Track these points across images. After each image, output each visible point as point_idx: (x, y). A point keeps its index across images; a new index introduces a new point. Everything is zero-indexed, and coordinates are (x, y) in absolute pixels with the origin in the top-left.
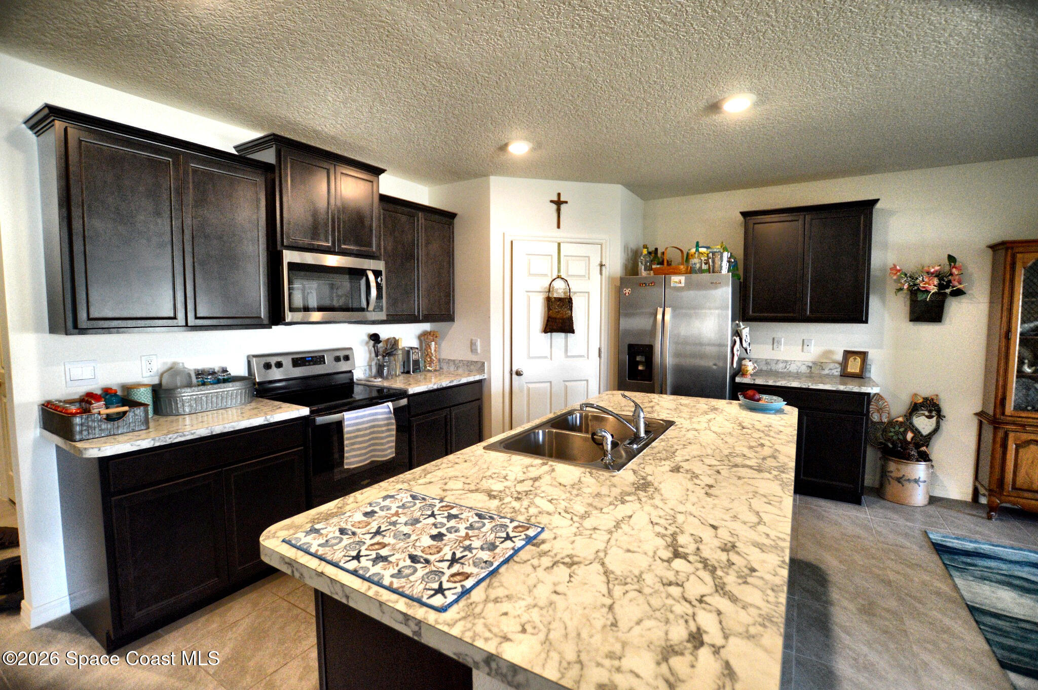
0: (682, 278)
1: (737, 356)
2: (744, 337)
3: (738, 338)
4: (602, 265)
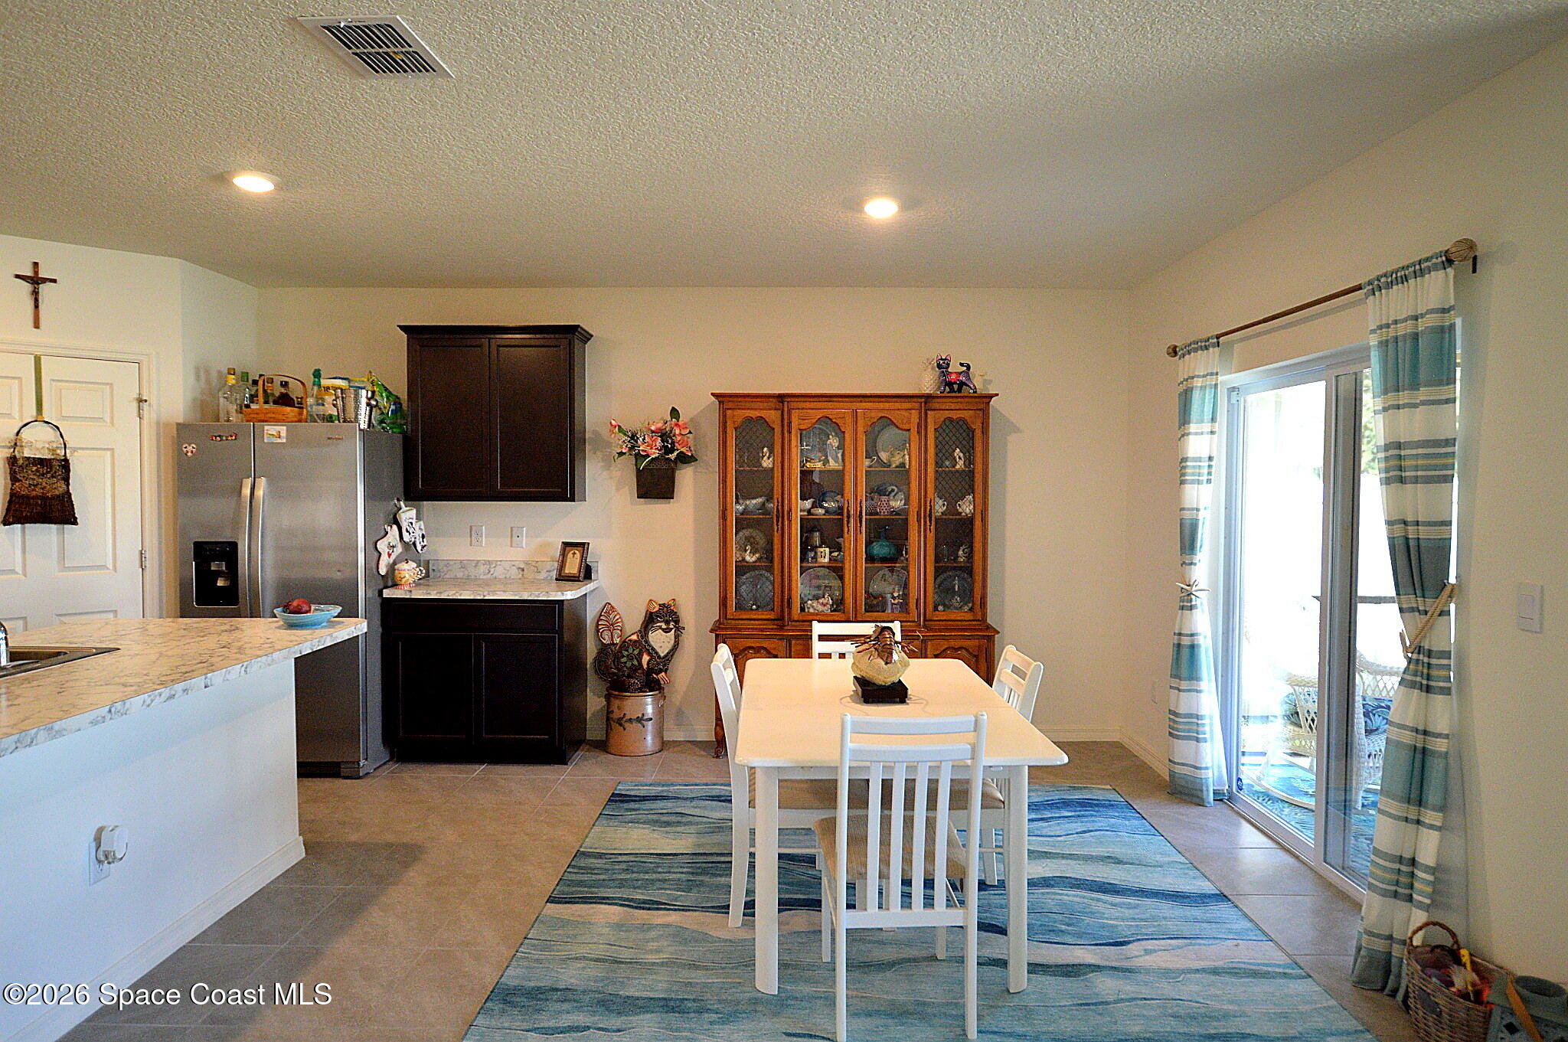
0: (283, 430)
1: (389, 555)
2: (404, 525)
3: (395, 527)
4: (141, 401)
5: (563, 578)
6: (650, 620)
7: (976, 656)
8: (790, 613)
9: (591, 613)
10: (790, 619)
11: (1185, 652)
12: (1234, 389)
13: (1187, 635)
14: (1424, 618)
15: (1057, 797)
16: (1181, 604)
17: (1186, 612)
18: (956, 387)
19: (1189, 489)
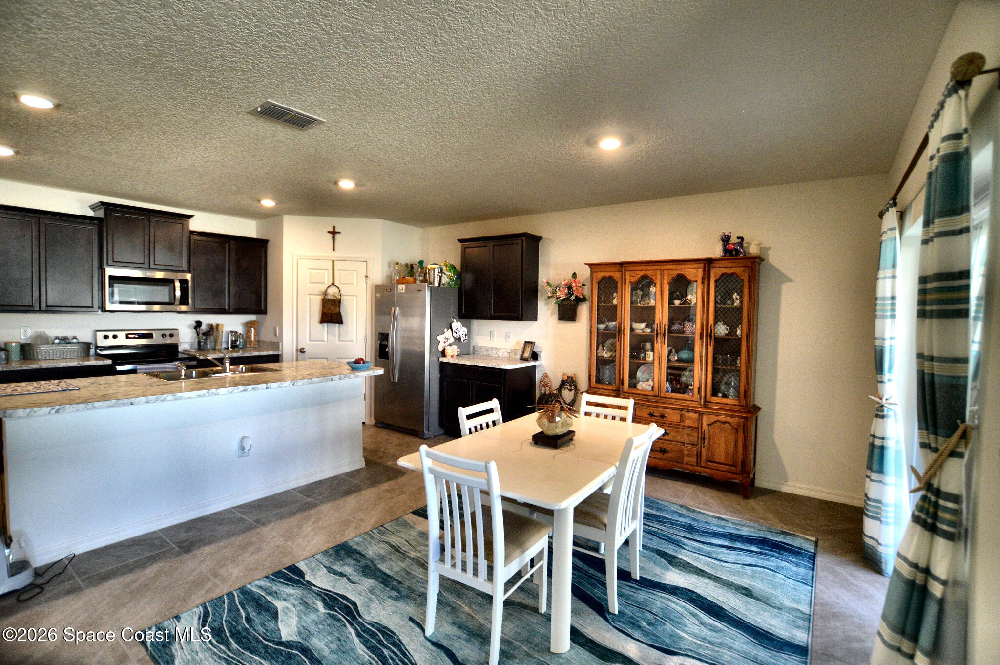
0: (404, 287)
1: (445, 343)
2: (454, 329)
3: (450, 330)
4: (367, 277)
5: (523, 359)
6: (563, 384)
7: (737, 429)
8: (622, 389)
9: (538, 376)
10: (622, 391)
11: (877, 451)
13: (879, 438)
14: (934, 456)
15: (761, 536)
16: (877, 413)
17: (880, 420)
18: (734, 252)
19: (878, 322)
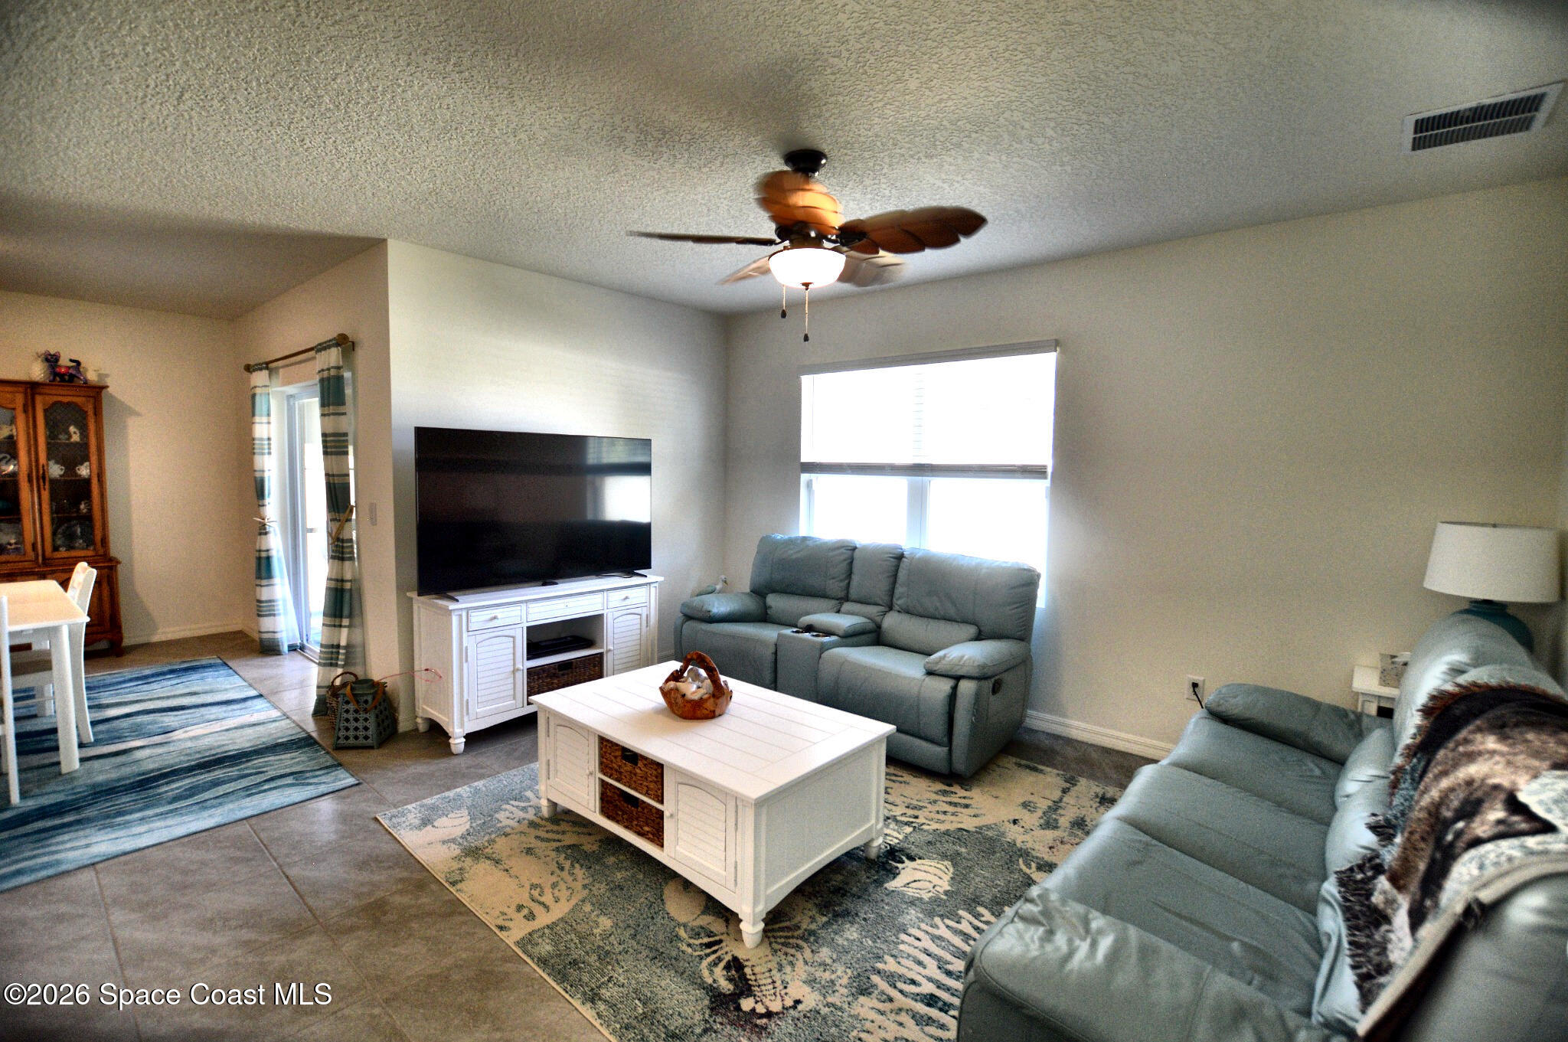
11: (263, 562)
12: (291, 396)
13: (264, 551)
14: (339, 522)
16: (261, 531)
17: (263, 536)
18: (67, 378)
19: (257, 458)
